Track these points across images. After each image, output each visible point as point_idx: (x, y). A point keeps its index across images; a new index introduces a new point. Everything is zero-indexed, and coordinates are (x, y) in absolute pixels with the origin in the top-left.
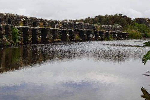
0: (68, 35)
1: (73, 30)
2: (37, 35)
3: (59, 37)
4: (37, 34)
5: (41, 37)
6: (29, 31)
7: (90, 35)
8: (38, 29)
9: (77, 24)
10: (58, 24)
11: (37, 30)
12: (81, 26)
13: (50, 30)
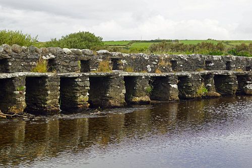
0: (175, 86)
1: (193, 75)
2: (77, 90)
3: (146, 91)
4: (78, 88)
5: (88, 94)
6: (48, 83)
7: (247, 84)
8: (79, 77)
9: (214, 61)
10: (158, 63)
11: (76, 80)
12: (228, 63)
13: (118, 77)
